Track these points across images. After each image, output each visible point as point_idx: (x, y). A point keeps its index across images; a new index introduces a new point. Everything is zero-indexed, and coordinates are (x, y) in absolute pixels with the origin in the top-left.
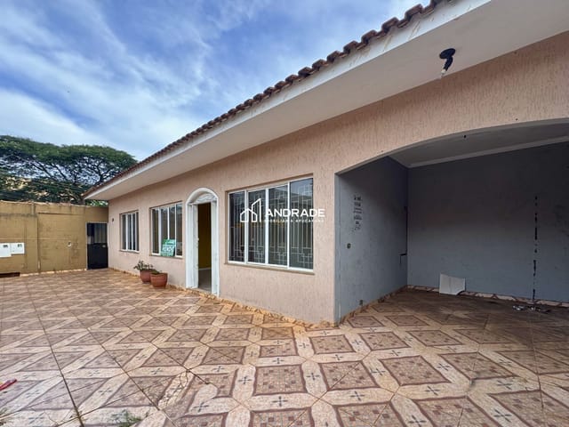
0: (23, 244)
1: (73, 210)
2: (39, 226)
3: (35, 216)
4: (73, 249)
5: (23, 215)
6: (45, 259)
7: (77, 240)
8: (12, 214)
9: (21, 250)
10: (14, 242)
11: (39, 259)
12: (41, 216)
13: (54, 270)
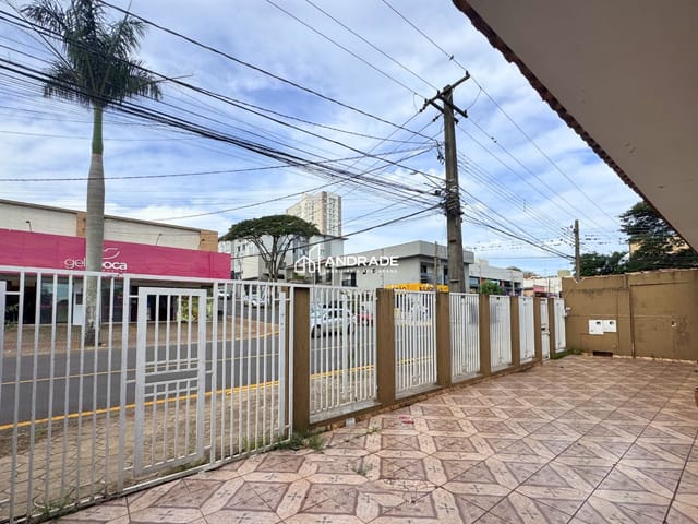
0: (615, 321)
1: (678, 276)
2: (632, 300)
3: (627, 289)
4: (679, 330)
5: (614, 289)
6: (641, 340)
7: (684, 319)
8: (604, 289)
9: (613, 328)
10: (606, 319)
11: (633, 341)
12: (634, 289)
13: (653, 357)
